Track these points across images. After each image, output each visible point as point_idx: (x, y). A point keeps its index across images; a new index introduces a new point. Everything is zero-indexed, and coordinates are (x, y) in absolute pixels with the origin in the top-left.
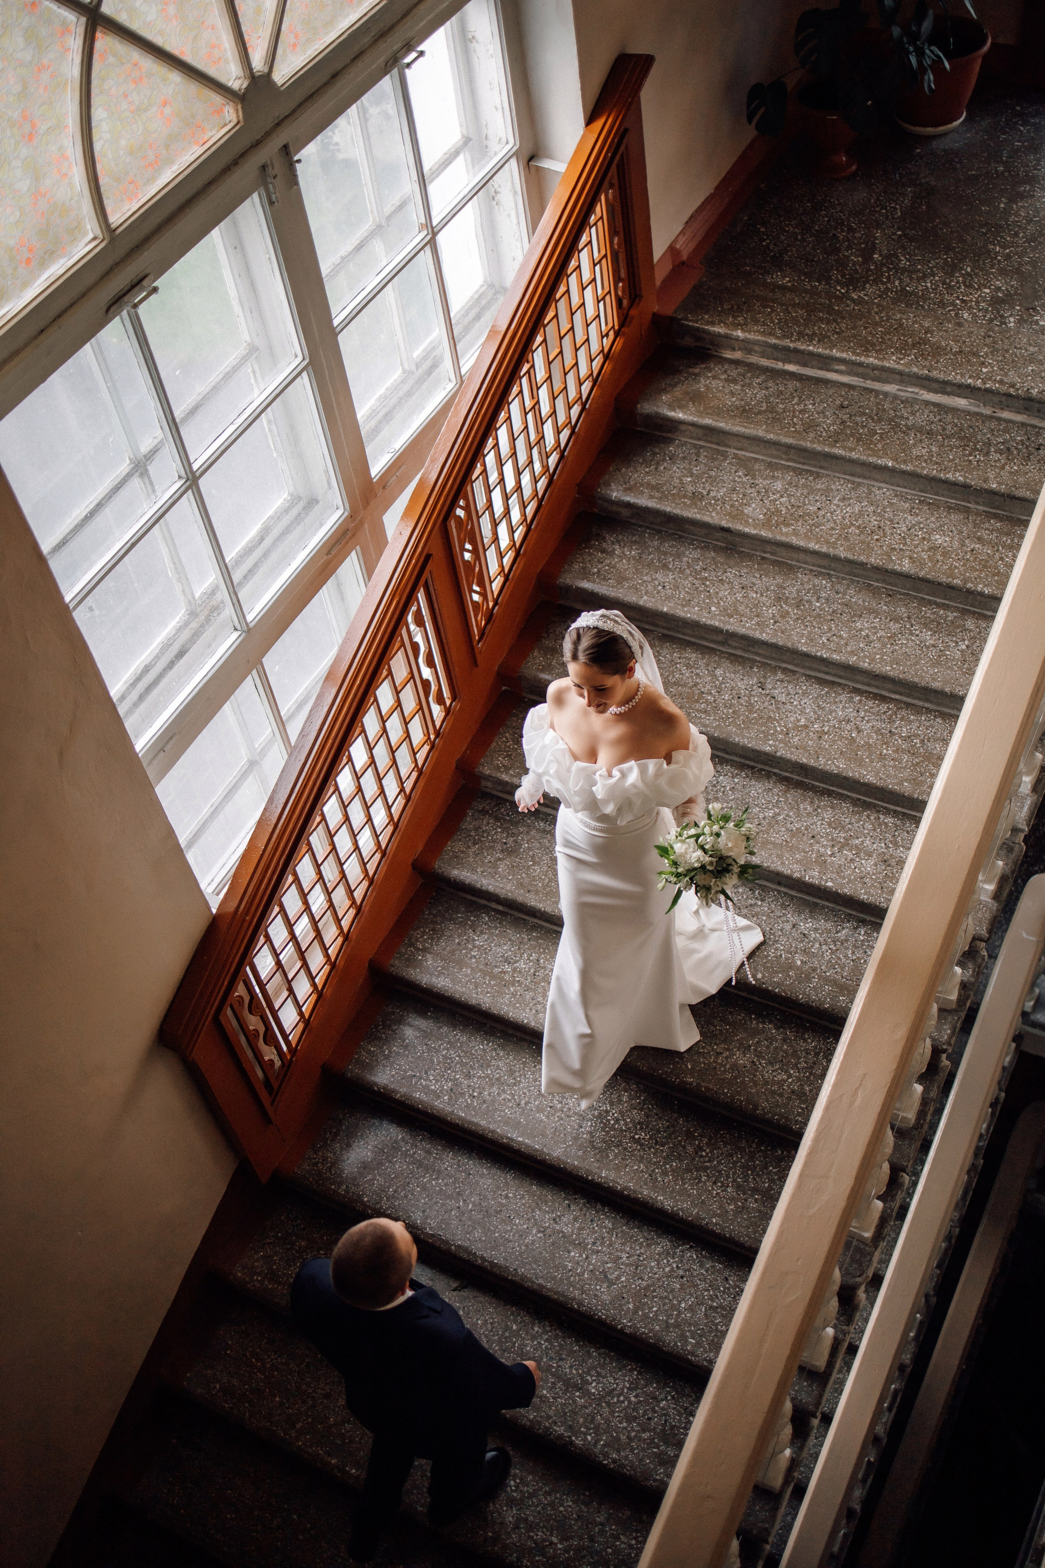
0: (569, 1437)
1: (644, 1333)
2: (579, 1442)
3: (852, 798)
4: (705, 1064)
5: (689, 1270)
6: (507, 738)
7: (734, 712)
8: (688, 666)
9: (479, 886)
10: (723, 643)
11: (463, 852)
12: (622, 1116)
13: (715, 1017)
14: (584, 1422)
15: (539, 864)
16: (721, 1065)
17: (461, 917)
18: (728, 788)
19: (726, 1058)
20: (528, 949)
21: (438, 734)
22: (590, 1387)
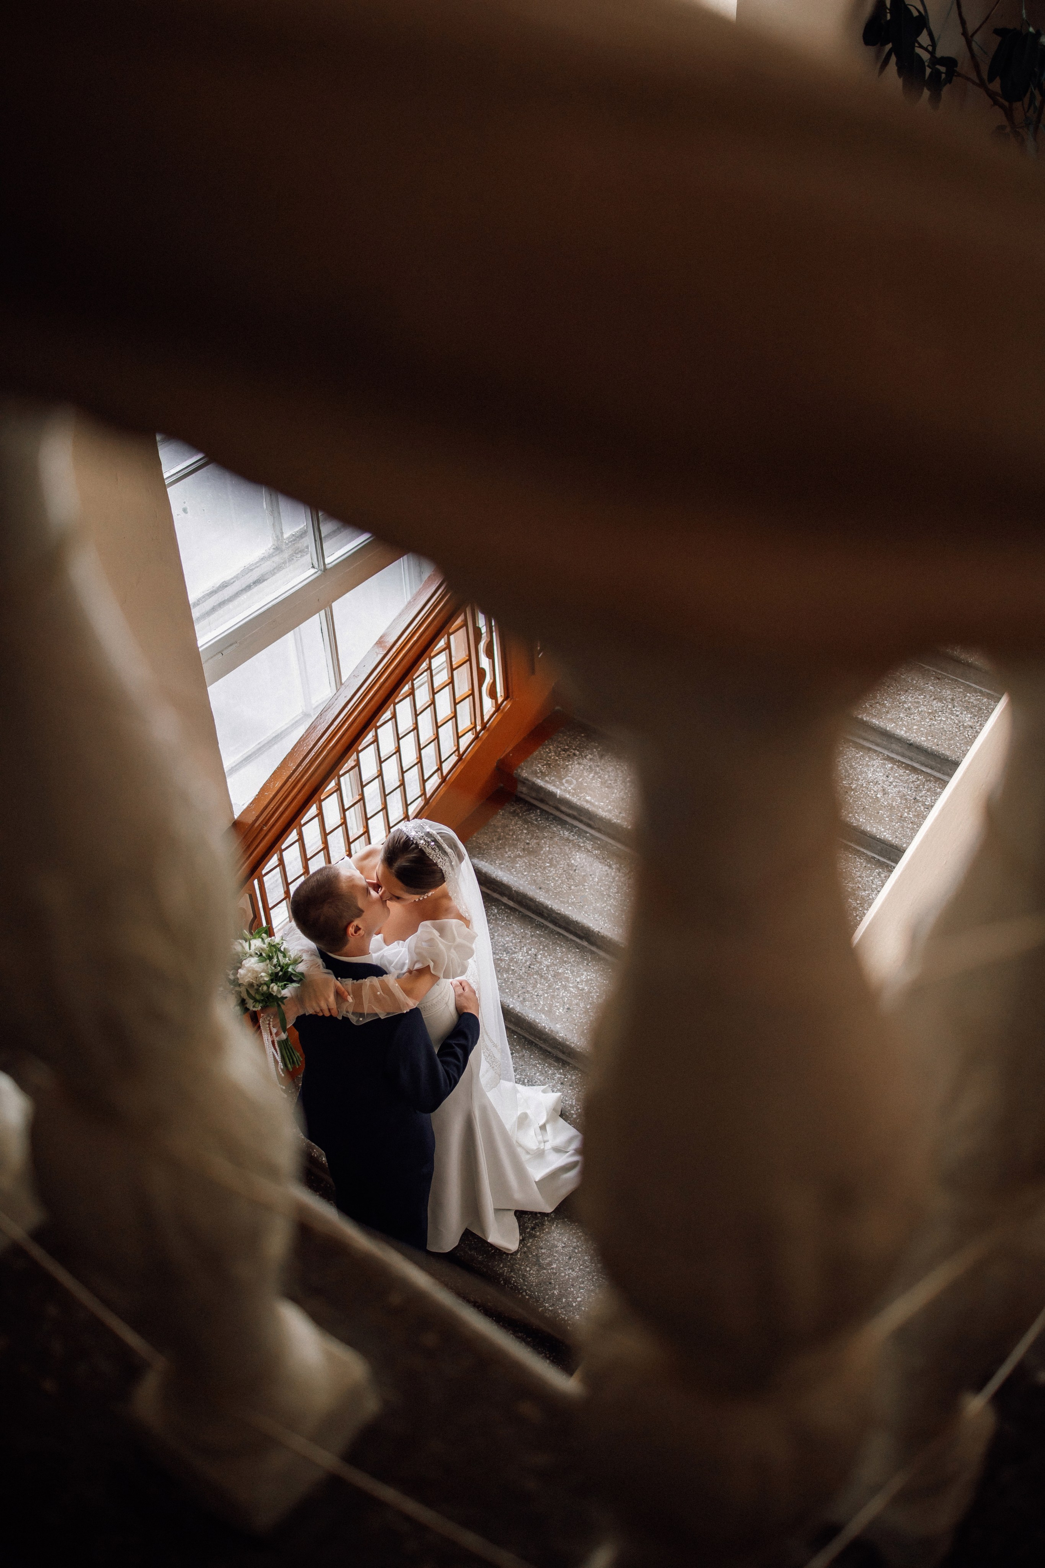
1: (563, 1319)
3: (867, 856)
6: (550, 749)
11: (486, 844)
15: (555, 866)
20: (529, 944)
21: (484, 727)
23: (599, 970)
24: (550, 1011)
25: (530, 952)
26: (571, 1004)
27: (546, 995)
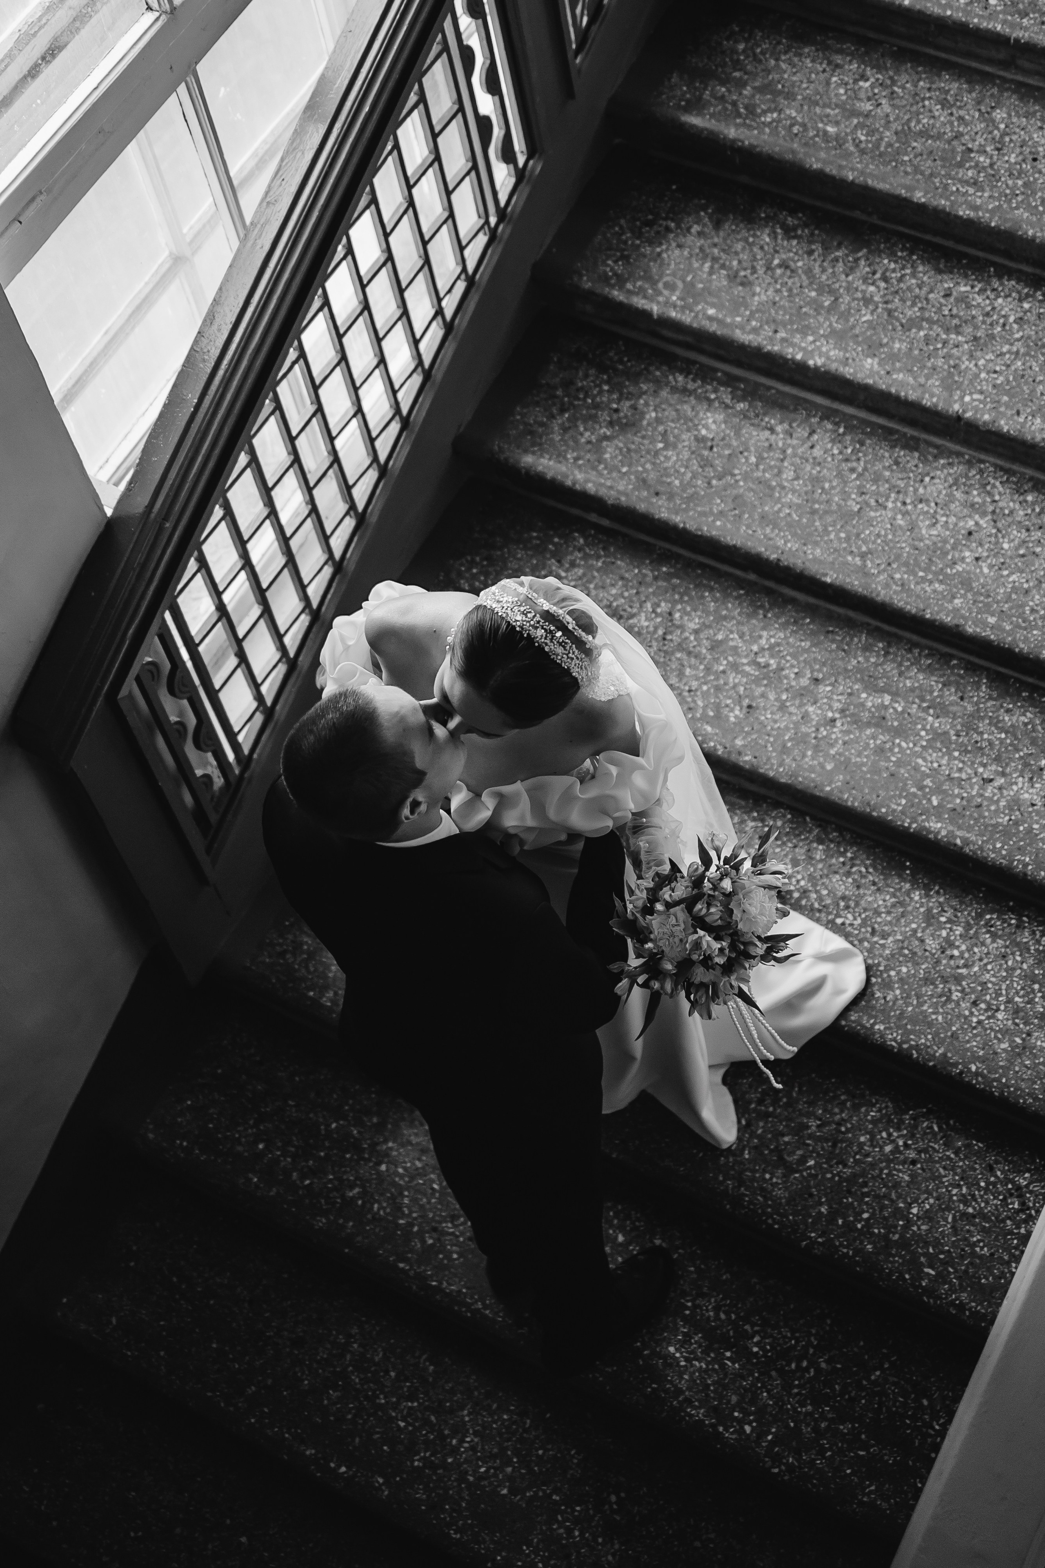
0: (713, 1426)
1: (845, 1256)
2: (729, 1435)
4: (962, 798)
5: (925, 1151)
6: (621, 227)
7: (1025, 185)
8: (944, 103)
9: (569, 483)
10: (1006, 64)
11: (542, 424)
12: (814, 885)
13: (982, 718)
14: (739, 1403)
15: (675, 447)
16: (990, 799)
17: (537, 538)
18: (1012, 319)
19: (1000, 788)
20: (654, 593)
21: (502, 214)
22: (749, 1344)
23: (787, 623)
24: (718, 716)
25: (659, 610)
26: (753, 698)
27: (705, 688)
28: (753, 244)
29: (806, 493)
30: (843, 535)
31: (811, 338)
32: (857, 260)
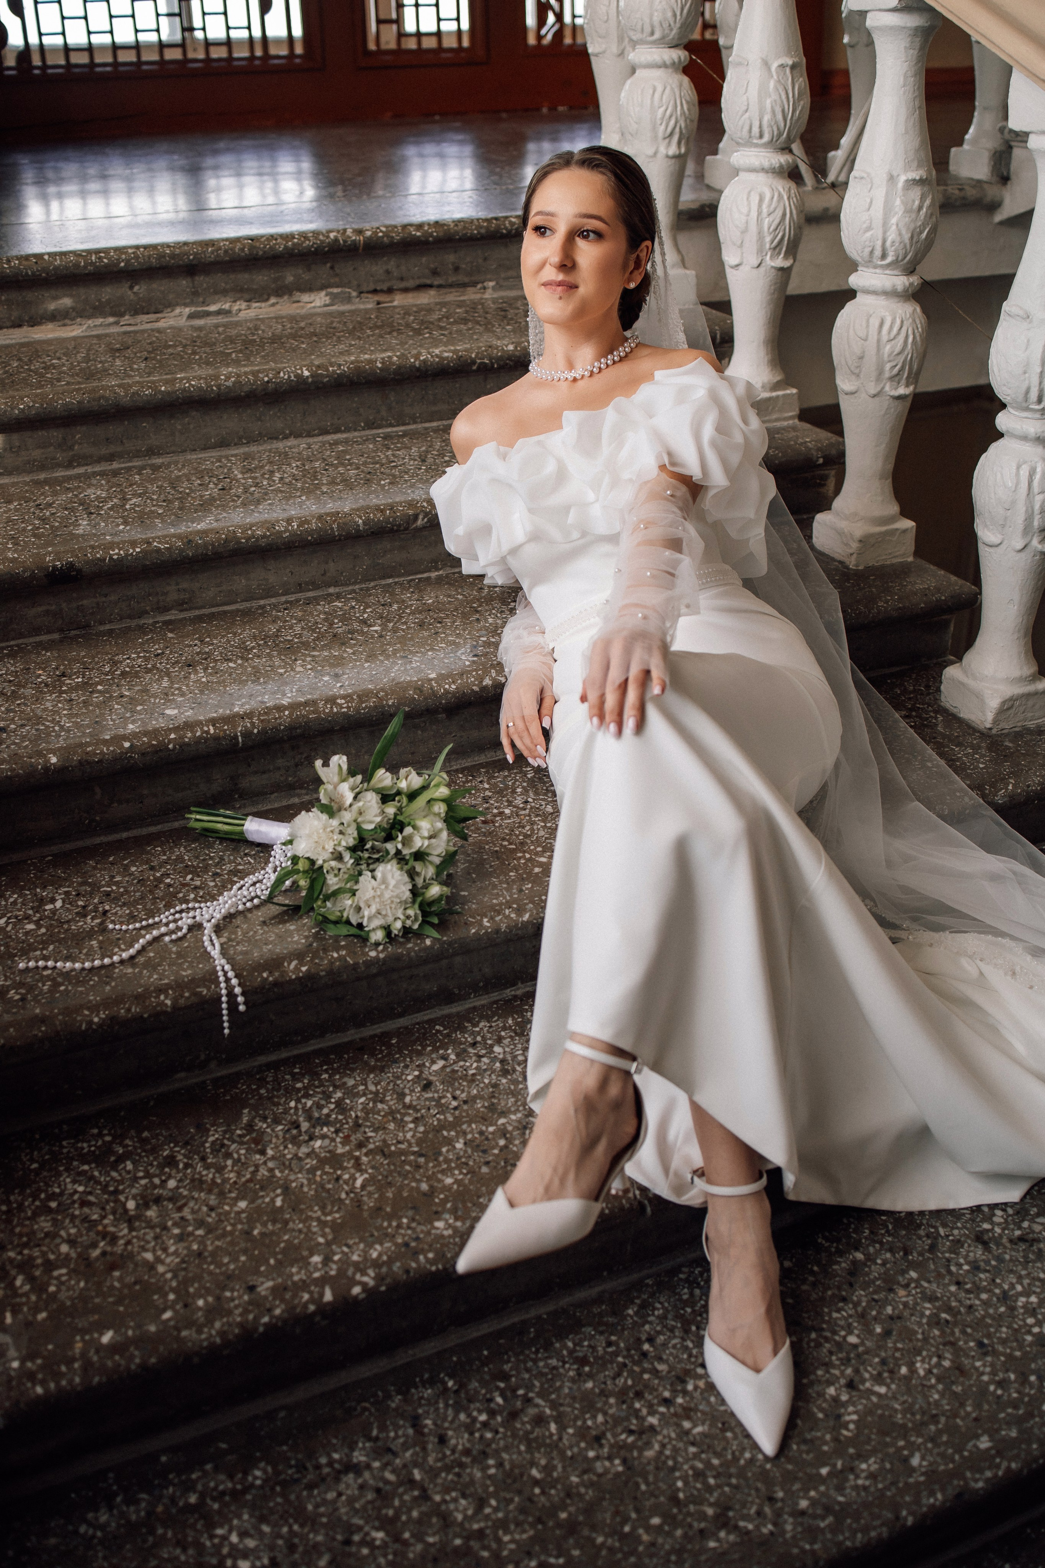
28: (62, 1209)
29: (522, 1510)
30: (656, 1521)
31: (316, 1259)
32: (250, 1127)
